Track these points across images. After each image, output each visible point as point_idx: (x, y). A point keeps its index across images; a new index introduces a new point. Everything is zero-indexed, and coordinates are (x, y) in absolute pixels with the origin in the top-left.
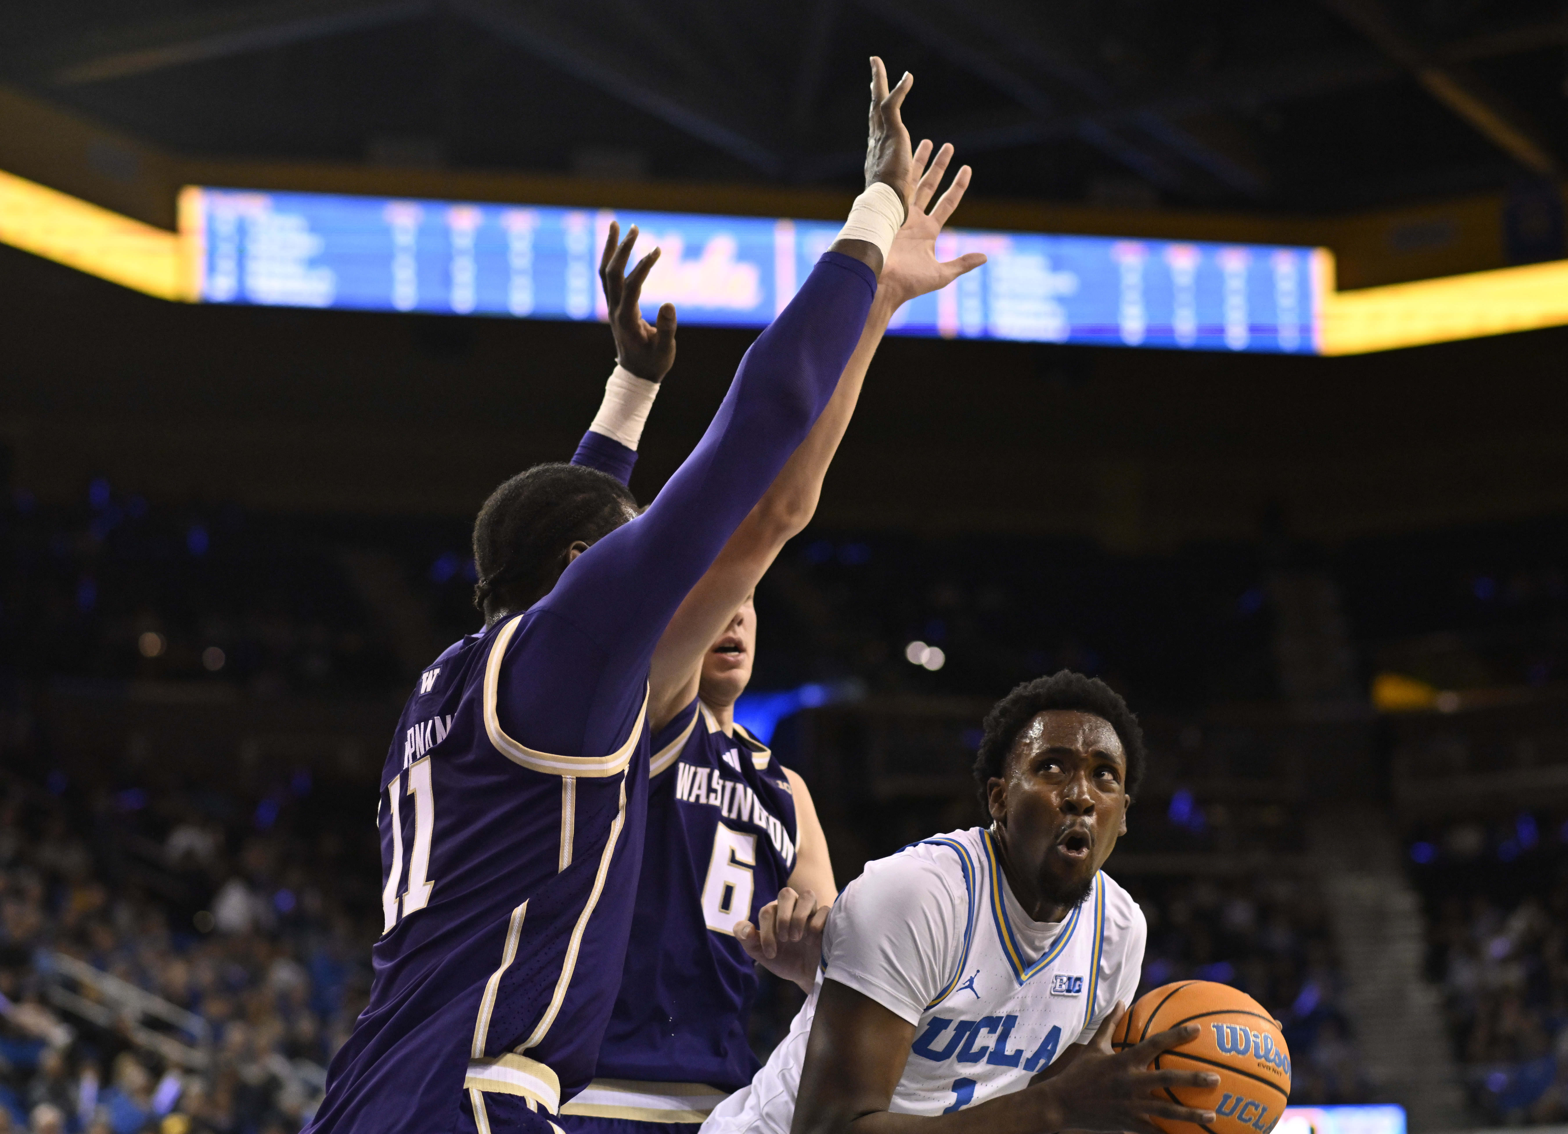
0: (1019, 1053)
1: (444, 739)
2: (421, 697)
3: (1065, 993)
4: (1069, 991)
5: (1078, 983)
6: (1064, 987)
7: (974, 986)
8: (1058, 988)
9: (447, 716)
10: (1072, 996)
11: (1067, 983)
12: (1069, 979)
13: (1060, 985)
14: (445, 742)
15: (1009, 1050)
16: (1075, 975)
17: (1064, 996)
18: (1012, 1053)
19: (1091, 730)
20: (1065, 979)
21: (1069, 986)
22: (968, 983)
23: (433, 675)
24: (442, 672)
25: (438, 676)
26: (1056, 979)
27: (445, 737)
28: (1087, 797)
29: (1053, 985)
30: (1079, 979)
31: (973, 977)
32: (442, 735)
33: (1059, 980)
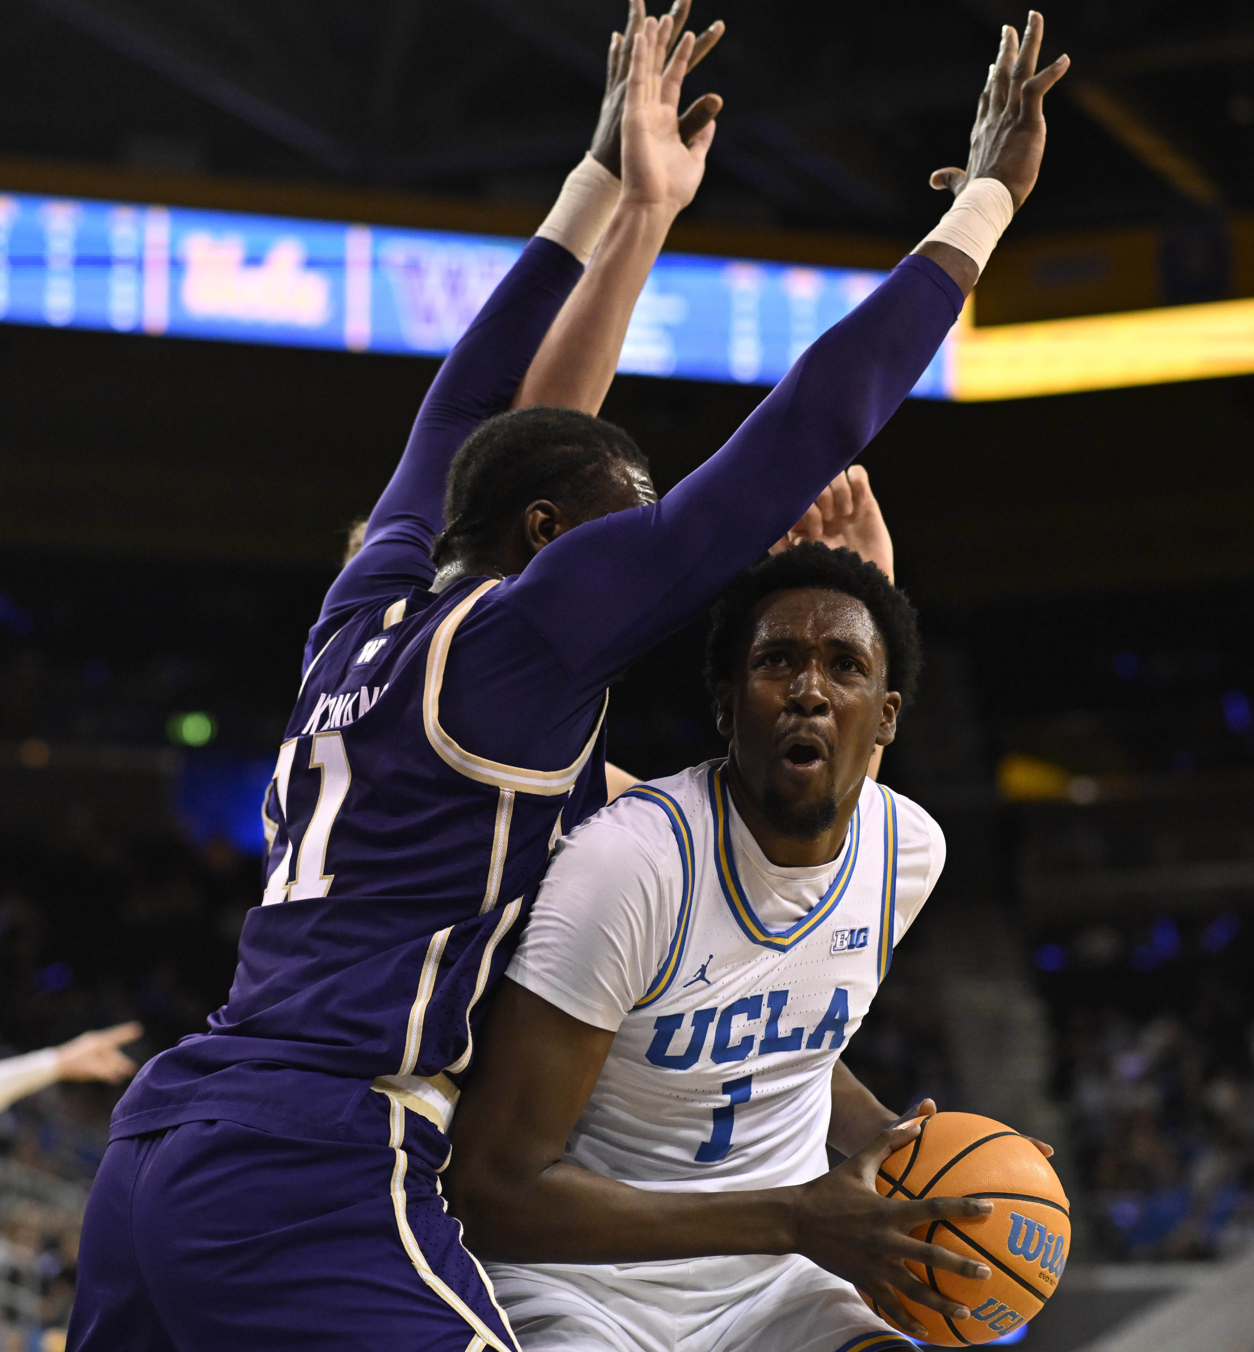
0: (798, 1032)
1: (366, 712)
2: (355, 667)
3: (847, 950)
4: (851, 946)
5: (863, 934)
6: (846, 943)
7: (707, 976)
8: (838, 946)
9: (375, 688)
10: (856, 952)
11: (849, 939)
12: (852, 932)
13: (841, 942)
14: (367, 715)
15: (783, 1032)
16: (858, 927)
17: (846, 954)
18: (789, 1034)
19: (826, 610)
20: (847, 934)
21: (851, 941)
22: (700, 973)
23: (377, 646)
24: (388, 644)
25: (383, 648)
26: (837, 936)
27: (368, 709)
28: (818, 693)
29: (834, 944)
30: (865, 930)
31: (705, 965)
32: (365, 708)
33: (839, 936)
